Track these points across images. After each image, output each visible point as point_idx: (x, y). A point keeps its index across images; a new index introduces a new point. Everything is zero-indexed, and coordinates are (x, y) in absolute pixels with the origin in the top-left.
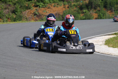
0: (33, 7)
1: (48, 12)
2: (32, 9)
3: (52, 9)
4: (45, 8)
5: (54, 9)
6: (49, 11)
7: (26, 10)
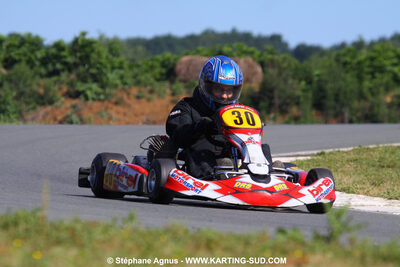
0: (63, 99)
1: (114, 116)
2: (58, 104)
3: (129, 106)
4: (106, 103)
5: (137, 106)
6: (118, 113)
7: (39, 108)
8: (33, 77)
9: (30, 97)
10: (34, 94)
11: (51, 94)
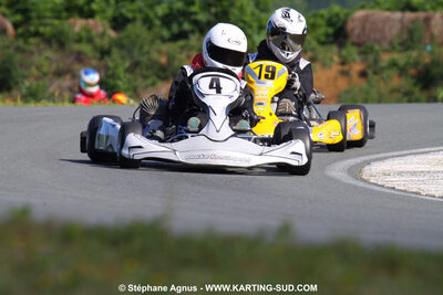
8: (152, 42)
9: (148, 68)
10: (153, 64)
11: (176, 64)
